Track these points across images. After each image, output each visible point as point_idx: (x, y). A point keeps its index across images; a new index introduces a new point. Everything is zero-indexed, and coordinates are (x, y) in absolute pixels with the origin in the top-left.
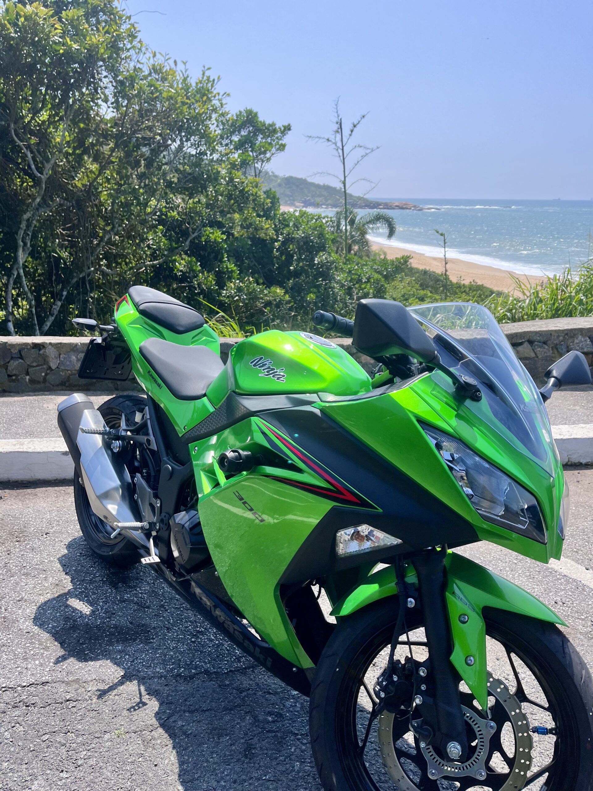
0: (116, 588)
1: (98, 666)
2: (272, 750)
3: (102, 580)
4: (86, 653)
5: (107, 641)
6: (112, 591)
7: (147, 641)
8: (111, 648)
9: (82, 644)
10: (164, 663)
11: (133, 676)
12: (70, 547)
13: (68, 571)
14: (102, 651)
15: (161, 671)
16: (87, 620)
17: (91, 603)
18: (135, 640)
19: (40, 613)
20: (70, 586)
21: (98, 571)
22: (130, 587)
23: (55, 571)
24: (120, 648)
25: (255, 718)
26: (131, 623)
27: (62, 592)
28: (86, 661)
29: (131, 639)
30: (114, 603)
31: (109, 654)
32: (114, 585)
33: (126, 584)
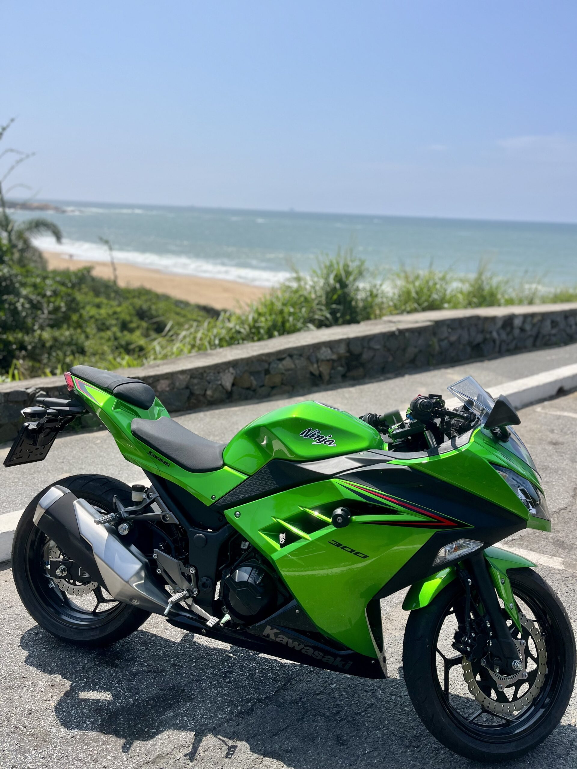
0: (116, 666)
1: (167, 737)
2: (354, 731)
3: (95, 664)
4: (146, 730)
5: (155, 713)
6: (115, 670)
7: (189, 698)
8: (164, 717)
9: (135, 725)
10: (220, 708)
11: (204, 731)
12: (26, 646)
13: (50, 669)
14: (158, 723)
15: (224, 716)
16: (118, 704)
17: (106, 688)
18: (178, 702)
19: (65, 716)
20: (68, 683)
21: (82, 657)
22: (128, 661)
23: (36, 674)
24: (172, 713)
25: (324, 716)
26: (161, 690)
27: (65, 690)
28: (153, 737)
29: (174, 703)
30: (128, 680)
31: (166, 722)
32: (112, 664)
33: (122, 659)
